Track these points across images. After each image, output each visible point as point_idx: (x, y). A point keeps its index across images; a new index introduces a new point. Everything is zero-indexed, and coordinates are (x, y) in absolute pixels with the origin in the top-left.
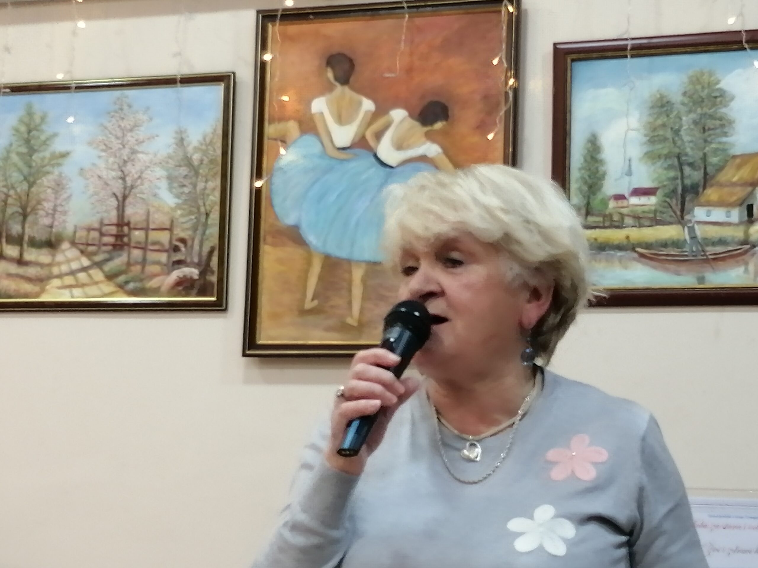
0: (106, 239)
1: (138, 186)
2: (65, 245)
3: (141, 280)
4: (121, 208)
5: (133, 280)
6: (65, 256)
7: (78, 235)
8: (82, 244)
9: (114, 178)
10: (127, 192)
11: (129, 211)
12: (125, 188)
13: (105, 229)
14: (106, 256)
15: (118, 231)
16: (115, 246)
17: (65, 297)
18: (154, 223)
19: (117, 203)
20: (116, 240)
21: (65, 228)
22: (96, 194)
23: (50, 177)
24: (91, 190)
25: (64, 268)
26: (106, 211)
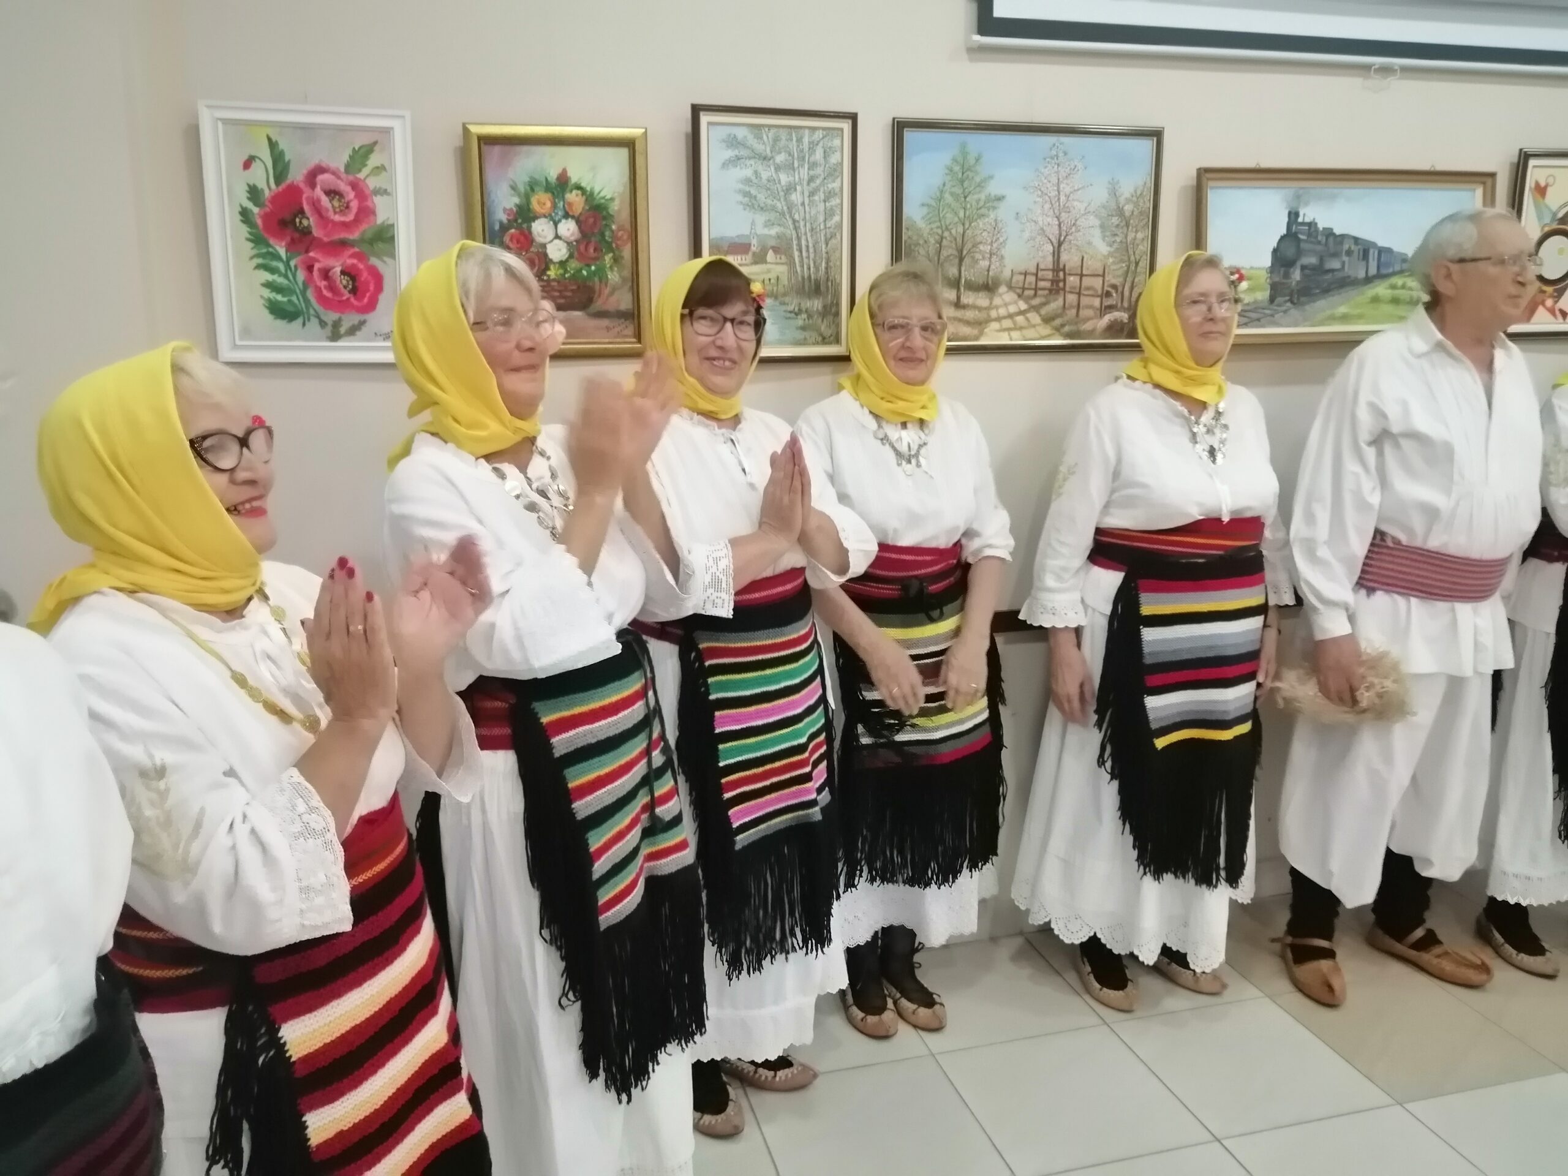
0: (1042, 284)
1: (1072, 233)
2: (1003, 289)
3: (1076, 323)
4: (1057, 254)
5: (1069, 323)
6: (1003, 300)
7: (1014, 280)
8: (1020, 288)
9: (1049, 224)
10: (1062, 238)
11: (1064, 257)
12: (1060, 235)
13: (1040, 274)
14: (1043, 300)
15: (1053, 276)
16: (1050, 291)
17: (1004, 340)
18: (1088, 269)
19: (1052, 248)
20: (1052, 284)
21: (1002, 272)
22: (1033, 239)
23: (987, 220)
24: (1027, 235)
25: (1002, 312)
26: (1044, 257)
